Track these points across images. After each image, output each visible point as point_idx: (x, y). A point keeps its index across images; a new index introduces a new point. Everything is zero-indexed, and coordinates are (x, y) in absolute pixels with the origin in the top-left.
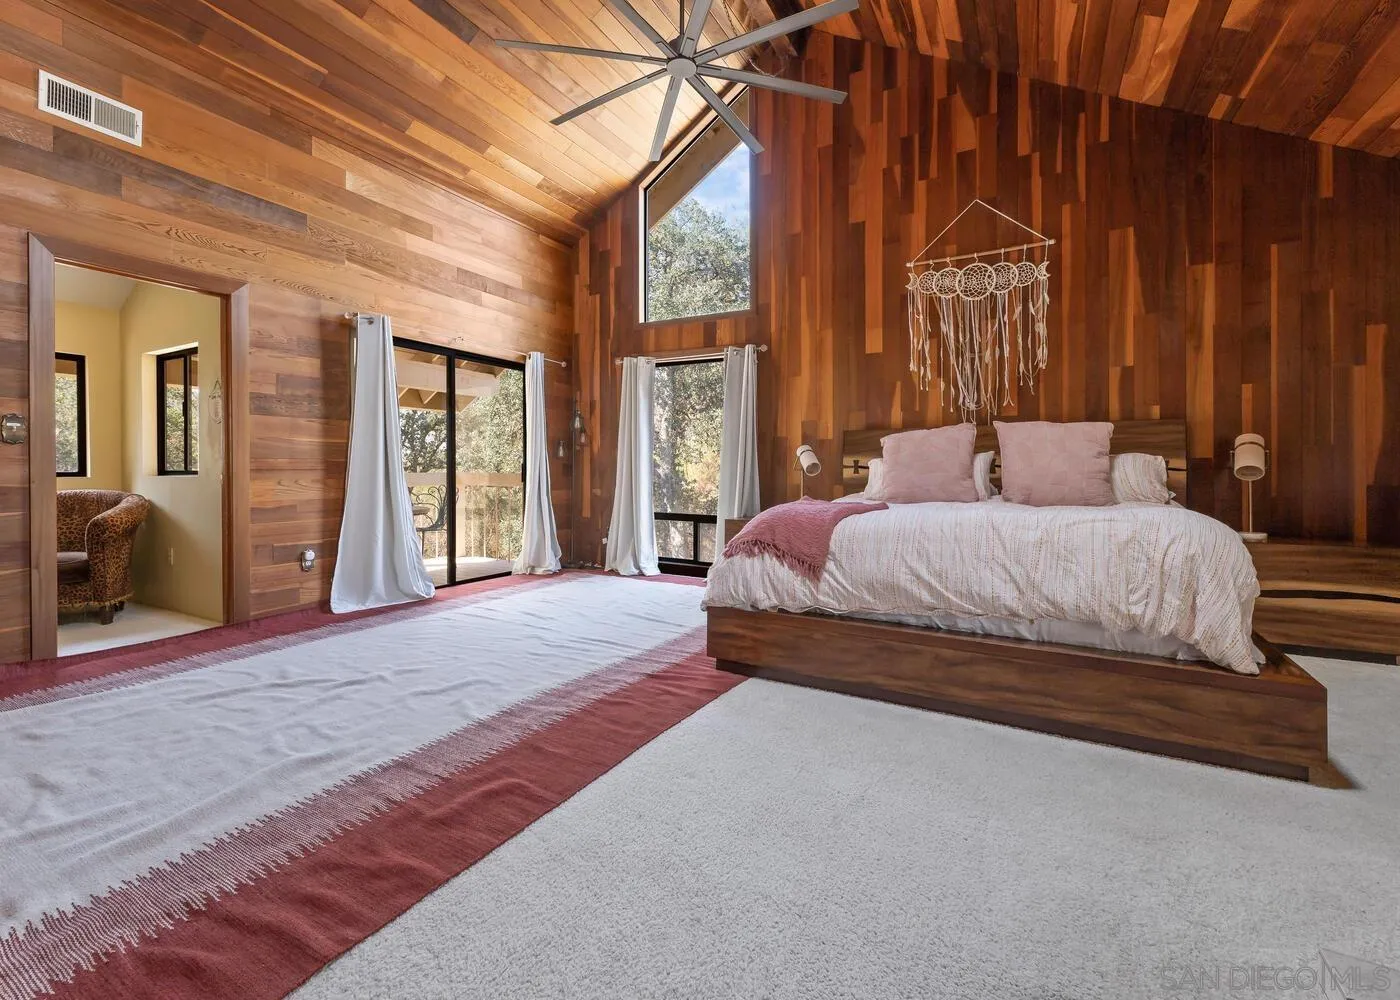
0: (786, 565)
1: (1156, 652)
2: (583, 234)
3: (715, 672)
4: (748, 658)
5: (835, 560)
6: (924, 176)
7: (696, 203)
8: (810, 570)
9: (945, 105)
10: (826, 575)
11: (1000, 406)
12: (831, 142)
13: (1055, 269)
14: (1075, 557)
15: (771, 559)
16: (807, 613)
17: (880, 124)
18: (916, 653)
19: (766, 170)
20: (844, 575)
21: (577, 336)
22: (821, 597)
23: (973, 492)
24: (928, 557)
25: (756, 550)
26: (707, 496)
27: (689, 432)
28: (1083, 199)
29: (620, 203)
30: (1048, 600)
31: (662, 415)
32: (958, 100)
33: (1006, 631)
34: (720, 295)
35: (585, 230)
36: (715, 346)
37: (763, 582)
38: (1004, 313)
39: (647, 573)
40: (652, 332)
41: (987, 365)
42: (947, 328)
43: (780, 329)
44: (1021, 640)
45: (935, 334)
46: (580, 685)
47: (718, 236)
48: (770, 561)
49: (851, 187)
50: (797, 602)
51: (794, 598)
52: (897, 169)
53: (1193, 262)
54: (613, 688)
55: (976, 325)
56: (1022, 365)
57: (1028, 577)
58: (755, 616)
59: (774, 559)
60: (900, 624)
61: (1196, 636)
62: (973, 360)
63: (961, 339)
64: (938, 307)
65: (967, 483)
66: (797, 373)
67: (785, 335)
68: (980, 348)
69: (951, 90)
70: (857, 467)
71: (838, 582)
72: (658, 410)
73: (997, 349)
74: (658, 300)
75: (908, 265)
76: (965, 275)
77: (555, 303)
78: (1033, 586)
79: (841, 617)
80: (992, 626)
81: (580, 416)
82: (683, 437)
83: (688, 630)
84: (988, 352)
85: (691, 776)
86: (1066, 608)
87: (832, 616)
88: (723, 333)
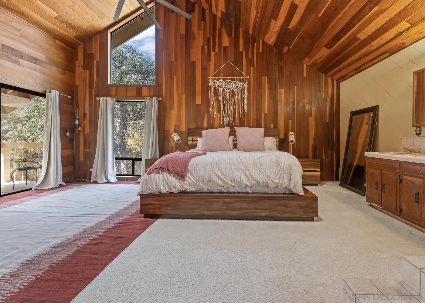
0: (172, 176)
1: (281, 192)
2: (80, 45)
3: (143, 219)
4: (157, 212)
5: (190, 173)
6: (214, 51)
7: (132, 47)
8: (181, 177)
9: (220, 31)
10: (187, 178)
11: (235, 123)
12: (184, 33)
13: (249, 85)
14: (262, 167)
15: (166, 174)
16: (180, 192)
17: (200, 31)
18: (218, 201)
19: (161, 37)
20: (194, 178)
21: (77, 86)
22: (185, 186)
23: (229, 148)
24: (221, 170)
25: (160, 171)
26: (136, 150)
27: (129, 128)
28: (256, 67)
29: (99, 35)
30: (256, 180)
31: (117, 121)
32: (223, 30)
33: (244, 191)
34: (141, 80)
35: (81, 43)
36: (141, 96)
37: (163, 183)
38: (236, 96)
39: (111, 181)
40: (114, 88)
41: (231, 110)
42: (220, 98)
43: (166, 93)
44: (248, 193)
45: (217, 100)
46: (76, 238)
47: (141, 60)
48: (166, 175)
49: (191, 50)
50: (177, 189)
51: (175, 187)
52: (206, 47)
53: (279, 88)
54: (94, 236)
55: (228, 98)
56: (240, 111)
57: (250, 174)
58: (160, 196)
59: (168, 174)
60: (212, 192)
61: (291, 187)
62: (228, 109)
63: (224, 102)
64: (218, 92)
65: (227, 145)
66: (172, 108)
67: (168, 95)
68: (230, 105)
69: (222, 27)
70: (193, 140)
71: (191, 180)
72: (116, 119)
73: (234, 106)
74: (116, 79)
75: (209, 77)
76: (225, 83)
77: (65, 71)
78: (252, 176)
79: (192, 193)
80: (240, 190)
81: (78, 119)
82: (126, 129)
83: (130, 203)
84: (232, 107)
85: (135, 271)
86: (260, 182)
87: (189, 192)
88: (144, 92)
